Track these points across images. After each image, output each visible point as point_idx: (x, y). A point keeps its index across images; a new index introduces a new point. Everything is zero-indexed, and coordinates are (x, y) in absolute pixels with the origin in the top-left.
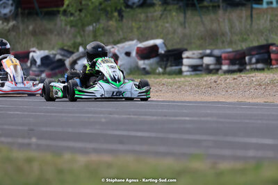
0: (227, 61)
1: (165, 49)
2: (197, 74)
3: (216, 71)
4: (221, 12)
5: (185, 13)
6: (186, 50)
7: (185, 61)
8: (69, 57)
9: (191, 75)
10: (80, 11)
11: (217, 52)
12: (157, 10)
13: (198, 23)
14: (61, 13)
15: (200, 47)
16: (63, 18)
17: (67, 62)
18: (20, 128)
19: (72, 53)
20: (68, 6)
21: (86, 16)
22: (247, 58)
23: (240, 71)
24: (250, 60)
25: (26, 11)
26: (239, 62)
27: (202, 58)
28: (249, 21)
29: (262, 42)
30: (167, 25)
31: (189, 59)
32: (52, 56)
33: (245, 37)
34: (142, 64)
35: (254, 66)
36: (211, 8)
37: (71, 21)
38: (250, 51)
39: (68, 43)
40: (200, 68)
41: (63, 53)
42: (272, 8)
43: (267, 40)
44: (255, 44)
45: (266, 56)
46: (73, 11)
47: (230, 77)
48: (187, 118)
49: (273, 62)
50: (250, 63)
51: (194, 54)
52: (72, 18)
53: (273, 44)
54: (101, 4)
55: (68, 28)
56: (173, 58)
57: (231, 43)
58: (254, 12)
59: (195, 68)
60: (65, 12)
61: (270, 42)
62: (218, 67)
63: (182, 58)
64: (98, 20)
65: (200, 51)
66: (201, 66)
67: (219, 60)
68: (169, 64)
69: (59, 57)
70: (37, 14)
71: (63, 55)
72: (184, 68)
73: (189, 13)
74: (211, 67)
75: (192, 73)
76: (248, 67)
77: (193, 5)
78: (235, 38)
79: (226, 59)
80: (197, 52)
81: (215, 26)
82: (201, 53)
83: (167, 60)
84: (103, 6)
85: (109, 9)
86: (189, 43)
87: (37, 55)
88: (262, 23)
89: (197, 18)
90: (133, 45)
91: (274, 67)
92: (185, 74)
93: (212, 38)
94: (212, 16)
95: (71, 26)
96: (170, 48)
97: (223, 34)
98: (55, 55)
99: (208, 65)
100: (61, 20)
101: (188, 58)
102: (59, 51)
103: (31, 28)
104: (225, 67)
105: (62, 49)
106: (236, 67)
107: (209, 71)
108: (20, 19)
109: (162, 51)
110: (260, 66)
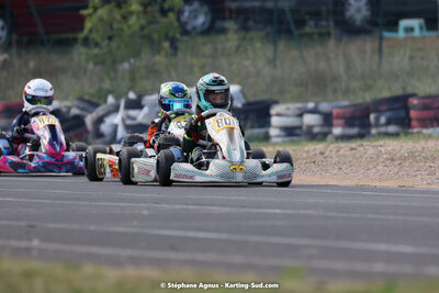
0: (341, 122)
1: (243, 101)
2: (293, 142)
3: (323, 136)
4: (331, 43)
5: (275, 44)
6: (276, 102)
7: (275, 120)
8: (91, 112)
9: (284, 142)
10: (110, 38)
11: (324, 107)
12: (231, 39)
13: (295, 60)
14: (80, 41)
15: (298, 98)
16: (83, 50)
17: (89, 120)
18: (14, 223)
19: (96, 105)
20: (91, 31)
21: (118, 48)
22: (372, 117)
23: (361, 136)
24: (377, 119)
25: (25, 39)
26: (359, 123)
27: (300, 115)
28: (376, 58)
29: (397, 91)
30: (247, 63)
31: (280, 117)
32: (64, 110)
33: (370, 82)
35: (383, 129)
36: (316, 37)
37: (96, 56)
38: (378, 106)
39: (90, 90)
40: (298, 132)
41: (82, 105)
42: (414, 39)
43: (404, 89)
44: (386, 94)
45: (403, 114)
46: (99, 40)
47: (345, 146)
48: (277, 211)
49: (414, 123)
50: (377, 125)
51: (288, 109)
52: (96, 51)
53: (414, 95)
54: (142, 28)
55: (91, 66)
56: (255, 114)
57: (347, 92)
58: (385, 44)
59: (290, 132)
60: (86, 41)
61: (409, 90)
62: (326, 130)
63: (269, 116)
64: (137, 55)
65: (299, 105)
66: (300, 127)
67: (328, 119)
68: (249, 124)
69: (75, 111)
70: (42, 43)
71: (82, 109)
72: (273, 132)
73: (282, 44)
74: (316, 130)
75: (286, 139)
76: (374, 131)
77: (289, 32)
78: (354, 84)
79: (339, 117)
80: (294, 107)
81: (322, 65)
82: (299, 109)
83: (246, 118)
84: (146, 31)
85: (155, 36)
86: (282, 92)
88: (398, 60)
89: (294, 53)
91: (415, 130)
92: (274, 140)
93: (318, 83)
94: (319, 49)
95: (96, 64)
96: (251, 99)
97: (335, 79)
98: (69, 108)
99: (310, 127)
100: (79, 53)
101: (279, 115)
102: (76, 103)
103: (32, 65)
104: (337, 131)
105: (81, 99)
106: (354, 131)
107: (312, 136)
108: (14, 50)
109: (238, 104)
110: (392, 129)
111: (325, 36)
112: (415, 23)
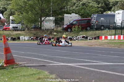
17: (73, 38)
24: (97, 38)
26: (95, 38)
34: (82, 39)
39: (73, 36)
56: (87, 38)
60: (73, 31)
67: (92, 38)
69: (71, 38)
80: (90, 37)
87: (69, 37)
90: (81, 36)
92: (88, 40)
107: (91, 40)
109: (85, 37)
111: (100, 30)
112: (107, 29)
